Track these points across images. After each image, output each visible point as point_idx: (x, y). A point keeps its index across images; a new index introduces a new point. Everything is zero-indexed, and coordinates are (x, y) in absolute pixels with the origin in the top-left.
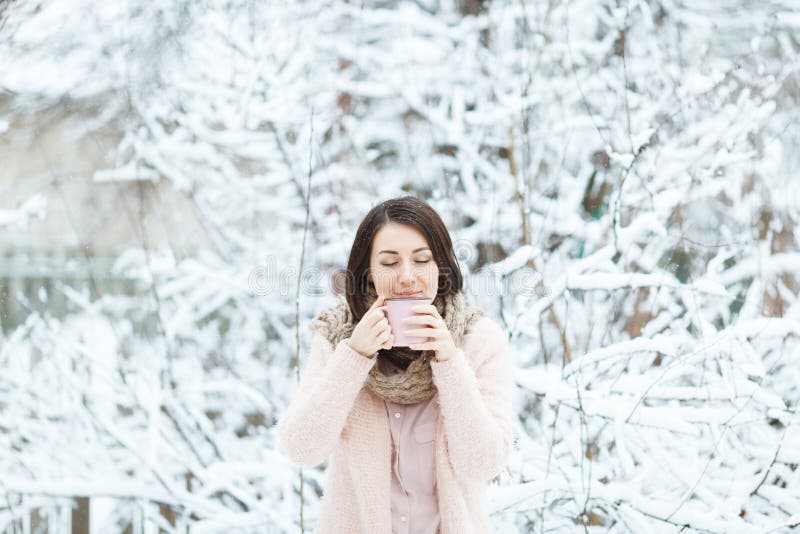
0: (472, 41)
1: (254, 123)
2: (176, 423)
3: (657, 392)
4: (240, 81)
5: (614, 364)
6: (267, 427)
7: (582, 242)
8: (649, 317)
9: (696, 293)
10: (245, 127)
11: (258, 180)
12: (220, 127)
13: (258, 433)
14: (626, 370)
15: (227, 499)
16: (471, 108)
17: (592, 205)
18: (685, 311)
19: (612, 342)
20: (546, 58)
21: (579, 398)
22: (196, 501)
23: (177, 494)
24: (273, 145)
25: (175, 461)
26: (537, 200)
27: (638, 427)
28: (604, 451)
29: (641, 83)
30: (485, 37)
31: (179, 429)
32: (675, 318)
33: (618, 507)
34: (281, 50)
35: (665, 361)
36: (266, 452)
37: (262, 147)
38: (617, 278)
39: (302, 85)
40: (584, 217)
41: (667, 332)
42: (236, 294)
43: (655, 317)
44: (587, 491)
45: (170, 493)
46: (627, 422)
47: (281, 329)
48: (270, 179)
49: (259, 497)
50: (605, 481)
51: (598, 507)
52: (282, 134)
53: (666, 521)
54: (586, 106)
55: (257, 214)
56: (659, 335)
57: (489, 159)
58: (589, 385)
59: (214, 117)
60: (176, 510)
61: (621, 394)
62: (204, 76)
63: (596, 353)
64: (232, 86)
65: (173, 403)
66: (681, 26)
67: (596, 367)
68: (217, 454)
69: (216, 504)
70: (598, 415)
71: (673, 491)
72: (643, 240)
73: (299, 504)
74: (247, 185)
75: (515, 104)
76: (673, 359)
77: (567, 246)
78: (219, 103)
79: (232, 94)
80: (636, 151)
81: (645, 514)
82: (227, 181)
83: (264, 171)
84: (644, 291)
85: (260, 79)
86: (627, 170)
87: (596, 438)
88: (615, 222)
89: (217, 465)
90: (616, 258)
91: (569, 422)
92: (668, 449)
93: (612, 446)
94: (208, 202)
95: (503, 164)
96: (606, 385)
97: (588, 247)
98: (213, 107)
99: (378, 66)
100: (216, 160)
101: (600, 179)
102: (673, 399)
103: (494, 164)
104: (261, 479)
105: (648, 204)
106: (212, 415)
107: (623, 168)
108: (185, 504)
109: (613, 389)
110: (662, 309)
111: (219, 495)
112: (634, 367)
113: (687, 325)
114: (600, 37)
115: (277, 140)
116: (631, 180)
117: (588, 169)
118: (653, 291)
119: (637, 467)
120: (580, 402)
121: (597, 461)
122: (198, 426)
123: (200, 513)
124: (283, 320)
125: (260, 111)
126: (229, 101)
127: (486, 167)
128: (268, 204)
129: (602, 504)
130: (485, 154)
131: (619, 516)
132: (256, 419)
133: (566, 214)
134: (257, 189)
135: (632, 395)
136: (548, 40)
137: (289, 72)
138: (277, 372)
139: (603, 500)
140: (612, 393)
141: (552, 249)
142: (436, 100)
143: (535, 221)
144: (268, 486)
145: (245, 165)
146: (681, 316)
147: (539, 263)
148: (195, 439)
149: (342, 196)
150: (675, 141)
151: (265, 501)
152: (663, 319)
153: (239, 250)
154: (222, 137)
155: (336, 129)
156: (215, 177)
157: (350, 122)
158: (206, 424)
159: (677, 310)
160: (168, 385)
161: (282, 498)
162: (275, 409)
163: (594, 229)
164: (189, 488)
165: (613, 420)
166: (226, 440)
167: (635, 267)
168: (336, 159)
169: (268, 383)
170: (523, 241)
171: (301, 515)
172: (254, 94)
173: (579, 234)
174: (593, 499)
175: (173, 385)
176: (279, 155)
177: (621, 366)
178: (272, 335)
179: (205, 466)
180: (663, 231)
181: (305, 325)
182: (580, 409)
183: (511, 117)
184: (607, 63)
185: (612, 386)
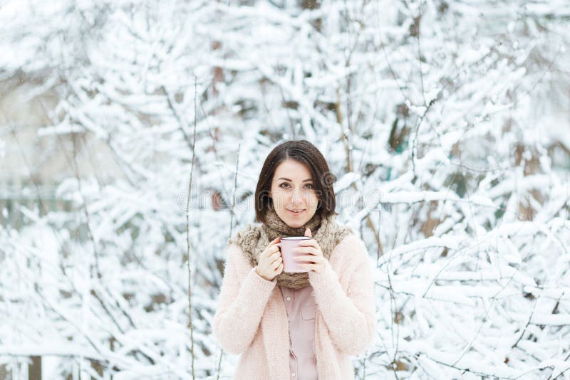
0: (307, 28)
1: (151, 88)
2: (102, 302)
3: (445, 275)
4: (140, 59)
5: (414, 256)
6: (167, 304)
7: (390, 169)
8: (439, 222)
9: (471, 204)
10: (146, 93)
11: (155, 129)
12: (126, 93)
13: (160, 309)
14: (422, 260)
15: (139, 355)
16: (309, 75)
17: (396, 142)
18: (464, 218)
19: (412, 240)
20: (362, 39)
21: (389, 281)
22: (118, 357)
23: (104, 353)
24: (165, 104)
25: (102, 329)
26: (356, 140)
27: (431, 300)
28: (407, 318)
29: (428, 56)
30: (317, 24)
31: (104, 307)
32: (456, 223)
33: (419, 358)
34: (170, 35)
35: (449, 253)
36: (166, 321)
37: (157, 106)
38: (415, 194)
39: (185, 61)
40: (390, 152)
41: (451, 232)
42: (143, 210)
43: (442, 222)
44: (396, 347)
45: (99, 352)
46: (423, 297)
47: (175, 234)
48: (165, 128)
49: (162, 354)
50: (408, 339)
51: (404, 357)
52: (172, 96)
53: (452, 366)
54: (390, 73)
55: (156, 153)
56: (445, 235)
57: (321, 112)
58: (396, 271)
59: (123, 86)
60: (103, 364)
61: (419, 277)
62: (115, 56)
63: (401, 248)
64: (135, 63)
65: (99, 288)
66: (458, 14)
67: (401, 258)
68: (132, 324)
69: (131, 359)
70: (403, 293)
71: (457, 345)
72: (433, 167)
73: (191, 359)
74: (147, 133)
75: (341, 72)
76: (456, 251)
77: (379, 172)
78: (127, 76)
79: (134, 68)
80: (428, 105)
81: (437, 362)
82: (135, 130)
83: (160, 123)
84: (434, 204)
85: (154, 56)
86: (422, 118)
87: (402, 309)
88: (413, 155)
89: (132, 332)
90: (414, 181)
91: (382, 297)
92: (453, 315)
93: (413, 314)
94: (120, 145)
95: (331, 114)
96: (408, 271)
97: (393, 173)
98: (122, 79)
99: (241, 46)
100: (124, 116)
101: (401, 124)
102: (456, 280)
103: (325, 116)
104: (164, 341)
105: (436, 142)
106: (127, 296)
107: (418, 116)
108: (109, 359)
110: (447, 216)
111: (134, 353)
112: (428, 257)
113: (465, 227)
114: (400, 23)
115: (169, 101)
116: (424, 125)
117: (392, 117)
118: (441, 203)
119: (431, 329)
120: (390, 283)
121: (402, 325)
122: (118, 305)
123: (120, 366)
124: (177, 228)
125: (155, 80)
126: (133, 74)
127: (319, 118)
128: (163, 146)
129: (407, 355)
130: (319, 108)
131: (419, 364)
132: (159, 299)
133: (378, 151)
134: (154, 135)
135: (427, 278)
136: (363, 26)
137: (175, 52)
138: (174, 265)
139: (407, 352)
140: (412, 276)
141: (368, 175)
142: (281, 69)
143: (356, 155)
144: (169, 346)
145: (146, 119)
146: (461, 221)
147: (359, 184)
148: (115, 314)
149: (216, 139)
150: (454, 97)
151: (166, 357)
152: (448, 224)
153: (144, 179)
154: (128, 100)
155: (210, 91)
156: (124, 128)
157: (221, 86)
158: (124, 303)
159: (458, 216)
160: (95, 275)
161: (178, 355)
162: (172, 291)
163: (397, 161)
164: (112, 348)
165: (413, 295)
166: (138, 314)
167: (427, 187)
168: (213, 113)
169: (167, 272)
170: (347, 169)
171: (192, 366)
172: (150, 68)
173: (387, 164)
174: (400, 352)
175: (99, 276)
176: (170, 111)
177: (419, 257)
178: (169, 239)
179: (123, 333)
180: (447, 161)
181: (193, 232)
182: (390, 288)
183: (338, 81)
184: (405, 42)
185: (412, 271)
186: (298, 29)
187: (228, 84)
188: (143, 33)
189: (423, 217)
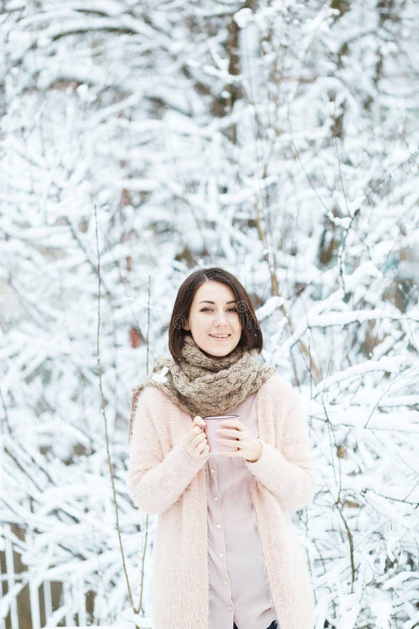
0: (218, 138)
1: (52, 220)
2: (15, 460)
3: (388, 401)
4: (37, 188)
5: (352, 383)
6: (87, 456)
7: (321, 286)
8: (378, 341)
9: (410, 321)
10: (46, 223)
11: (60, 263)
12: (26, 225)
13: (81, 462)
14: (363, 385)
15: (61, 515)
16: (225, 190)
17: (325, 257)
18: (404, 335)
19: (350, 364)
20: (278, 146)
21: (326, 412)
22: (37, 519)
23: (23, 515)
24: (69, 235)
25: (17, 489)
26: (283, 258)
27: (375, 431)
28: (350, 451)
29: (353, 158)
30: (231, 135)
31: (18, 465)
32: (396, 342)
33: (365, 495)
34: (68, 160)
35: (392, 376)
36: (88, 476)
37: (61, 238)
38: (348, 314)
39: (87, 186)
40: (320, 268)
41: (391, 353)
42: (52, 354)
43: (381, 342)
44: (338, 485)
45: (16, 514)
46: (365, 428)
47: (90, 376)
48: (70, 262)
49: (87, 511)
50: (353, 474)
51: (349, 495)
52: (75, 226)
53: (403, 501)
54: (312, 179)
55: (62, 289)
56: (385, 357)
57: (241, 229)
58: (334, 400)
59: (21, 219)
60: (22, 527)
61: (359, 405)
62: (10, 187)
63: (337, 375)
64: (32, 193)
65: (11, 445)
66: (385, 109)
67: (338, 386)
68: (50, 480)
69: (53, 519)
70: (343, 424)
71: (407, 476)
72: (367, 282)
74: (51, 268)
75: (258, 185)
76: (398, 374)
77: (309, 290)
78: (24, 207)
79: (32, 198)
80: (352, 214)
81: (387, 498)
82: (37, 266)
84: (372, 323)
85: (53, 184)
86: (347, 230)
88: (341, 271)
89: (51, 490)
90: (347, 297)
91: (322, 431)
92: (400, 445)
93: (356, 448)
94: (23, 285)
95: (253, 233)
96: (345, 400)
97: (325, 291)
98: (19, 210)
99: (148, 164)
100: (26, 251)
101: (329, 236)
102: (402, 405)
103: (245, 233)
104: (87, 497)
105: (366, 254)
106: (44, 450)
107: (343, 228)
108: (28, 522)
109: (352, 402)
110: (386, 335)
111: (55, 512)
112: (369, 380)
113: (407, 344)
114: (321, 124)
115: (72, 230)
116: (351, 237)
117: (319, 230)
118: (378, 322)
119: (379, 460)
120: (327, 416)
121: (347, 458)
122: (33, 460)
123: (40, 528)
124: (92, 370)
125: (55, 209)
126: (31, 205)
127: (239, 236)
128: (71, 281)
129: (352, 493)
130: (237, 226)
131: (366, 501)
132: (80, 450)
133: (305, 267)
134: (60, 271)
135: (368, 405)
136: (279, 132)
137: (76, 177)
138: (93, 413)
139: (352, 490)
140: (352, 405)
141: (298, 294)
142: (192, 186)
143: (281, 274)
144: (92, 502)
145: (51, 252)
146: (402, 338)
147: (287, 307)
148: (31, 471)
149: (129, 269)
150: (385, 201)
151: (91, 513)
152: (388, 342)
153: (53, 319)
154: (28, 233)
155: (117, 216)
156: (25, 265)
157: (129, 210)
158: (40, 458)
159: (398, 334)
160: (6, 430)
161: (104, 510)
162: (92, 441)
163: (329, 276)
164: (32, 510)
165: (354, 426)
166: (56, 468)
167: (364, 303)
168: (123, 239)
169: (85, 421)
170: (274, 291)
172: (49, 197)
173: (317, 281)
174: (345, 490)
175: (10, 430)
176: (75, 243)
177: (357, 383)
179: (42, 491)
180: (380, 275)
181: (110, 374)
182: (327, 421)
183: (255, 195)
184: (327, 144)
185: (351, 400)
186: (209, 139)
187: (136, 207)
188: (38, 159)
189: (361, 337)
